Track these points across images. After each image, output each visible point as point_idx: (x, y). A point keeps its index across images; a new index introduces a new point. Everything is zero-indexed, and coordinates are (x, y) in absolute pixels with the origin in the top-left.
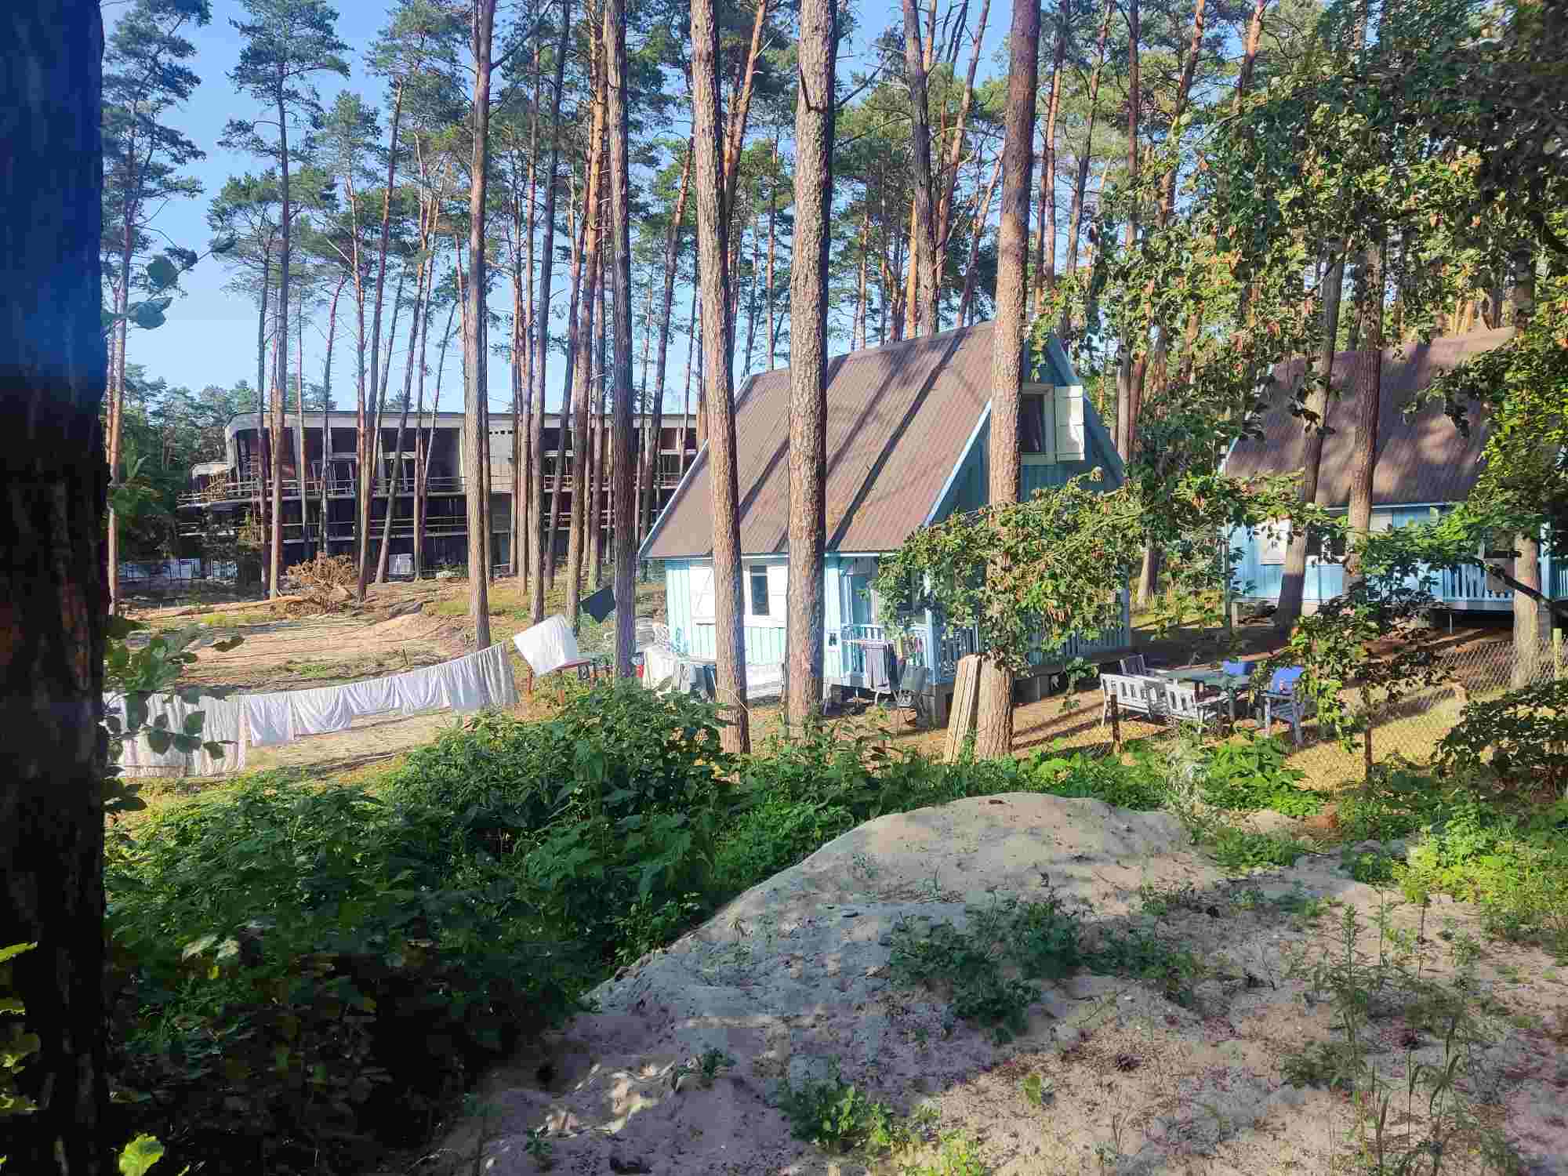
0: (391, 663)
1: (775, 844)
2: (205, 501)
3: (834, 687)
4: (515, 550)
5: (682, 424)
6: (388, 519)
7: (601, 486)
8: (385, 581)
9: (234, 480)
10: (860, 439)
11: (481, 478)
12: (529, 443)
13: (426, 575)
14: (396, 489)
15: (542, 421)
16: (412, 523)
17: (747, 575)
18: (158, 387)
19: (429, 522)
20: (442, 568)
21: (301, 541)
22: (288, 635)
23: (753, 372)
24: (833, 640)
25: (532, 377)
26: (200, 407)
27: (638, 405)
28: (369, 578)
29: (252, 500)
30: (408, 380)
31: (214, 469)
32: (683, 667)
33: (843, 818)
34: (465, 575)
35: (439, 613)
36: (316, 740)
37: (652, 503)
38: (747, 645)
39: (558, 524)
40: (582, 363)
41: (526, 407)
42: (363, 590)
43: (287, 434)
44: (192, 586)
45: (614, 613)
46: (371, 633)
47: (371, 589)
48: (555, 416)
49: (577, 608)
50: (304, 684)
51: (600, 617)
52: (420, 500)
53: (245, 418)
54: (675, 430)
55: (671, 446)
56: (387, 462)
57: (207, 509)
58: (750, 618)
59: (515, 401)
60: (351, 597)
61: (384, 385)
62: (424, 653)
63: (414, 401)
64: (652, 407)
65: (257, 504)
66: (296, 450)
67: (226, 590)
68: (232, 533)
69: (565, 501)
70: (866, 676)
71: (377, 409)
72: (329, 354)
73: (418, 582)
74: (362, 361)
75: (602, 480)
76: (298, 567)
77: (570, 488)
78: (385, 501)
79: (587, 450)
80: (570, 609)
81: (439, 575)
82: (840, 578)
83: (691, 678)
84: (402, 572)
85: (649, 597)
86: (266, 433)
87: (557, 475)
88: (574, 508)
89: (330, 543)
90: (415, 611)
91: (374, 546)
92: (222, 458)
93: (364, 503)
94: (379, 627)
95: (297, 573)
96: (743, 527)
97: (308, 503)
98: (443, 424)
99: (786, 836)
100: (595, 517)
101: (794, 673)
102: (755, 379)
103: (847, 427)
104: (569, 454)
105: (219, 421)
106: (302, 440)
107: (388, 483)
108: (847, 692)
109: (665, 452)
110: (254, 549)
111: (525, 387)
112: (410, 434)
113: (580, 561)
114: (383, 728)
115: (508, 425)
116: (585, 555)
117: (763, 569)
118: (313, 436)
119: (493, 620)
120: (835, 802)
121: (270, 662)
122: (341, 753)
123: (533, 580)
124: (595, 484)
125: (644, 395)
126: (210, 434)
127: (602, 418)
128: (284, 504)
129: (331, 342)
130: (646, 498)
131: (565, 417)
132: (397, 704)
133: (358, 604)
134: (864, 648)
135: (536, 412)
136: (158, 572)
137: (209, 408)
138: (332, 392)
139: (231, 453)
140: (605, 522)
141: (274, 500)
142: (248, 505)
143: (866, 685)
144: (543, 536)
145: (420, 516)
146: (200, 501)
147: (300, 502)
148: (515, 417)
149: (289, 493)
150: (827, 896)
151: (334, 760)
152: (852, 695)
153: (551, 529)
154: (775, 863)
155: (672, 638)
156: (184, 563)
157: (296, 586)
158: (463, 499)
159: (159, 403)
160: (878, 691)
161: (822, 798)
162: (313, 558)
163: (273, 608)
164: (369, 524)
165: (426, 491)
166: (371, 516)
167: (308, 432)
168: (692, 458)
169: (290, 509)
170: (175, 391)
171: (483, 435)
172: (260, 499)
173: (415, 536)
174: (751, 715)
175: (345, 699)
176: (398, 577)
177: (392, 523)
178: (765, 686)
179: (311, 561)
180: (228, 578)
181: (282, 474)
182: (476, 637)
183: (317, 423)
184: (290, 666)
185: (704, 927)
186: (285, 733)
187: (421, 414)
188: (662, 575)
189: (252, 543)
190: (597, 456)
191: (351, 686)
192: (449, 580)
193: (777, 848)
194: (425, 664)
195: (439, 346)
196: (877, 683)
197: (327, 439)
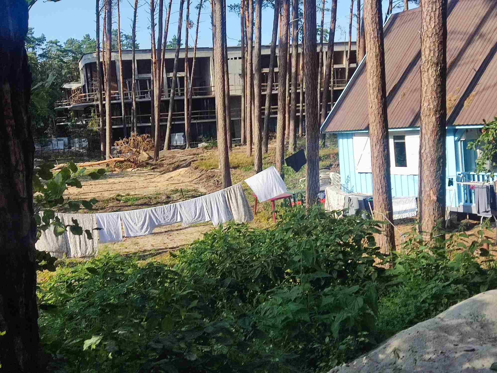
0: (175, 196)
1: (416, 306)
2: (69, 105)
3: (452, 213)
4: (244, 131)
5: (347, 48)
6: (170, 114)
7: (296, 89)
8: (169, 148)
9: (85, 92)
10: (469, 51)
11: (224, 86)
12: (251, 64)
13: (192, 146)
14: (174, 94)
15: (260, 50)
16: (183, 115)
17: (391, 142)
18: (42, 40)
19: (193, 114)
20: (201, 141)
21: (122, 126)
22: (116, 180)
23: (394, 12)
24: (451, 183)
25: (253, 24)
26: (65, 51)
27: (318, 38)
28: (160, 147)
29: (94, 103)
30: (180, 29)
31: (74, 86)
32: (350, 200)
33: (462, 292)
34: (215, 145)
35: (201, 168)
36: (134, 239)
37: (328, 100)
38: (393, 186)
39: (270, 113)
40: (284, 12)
41: (249, 42)
42: (157, 154)
43: (113, 64)
44: (64, 153)
45: (306, 166)
46: (162, 179)
47: (161, 153)
48: (267, 47)
49: (282, 163)
50: (127, 208)
51: (297, 168)
52: (188, 100)
53: (89, 56)
54: (342, 52)
55: (340, 62)
56: (168, 79)
57: (71, 109)
58: (394, 169)
59: (243, 38)
60: (150, 158)
61: (166, 33)
62: (192, 191)
63: (183, 41)
64: (328, 38)
65: (97, 106)
66: (118, 74)
67: (82, 155)
68: (84, 123)
69: (274, 99)
70: (474, 205)
71: (162, 48)
72: (135, 16)
73: (188, 150)
74: (153, 19)
75: (297, 86)
76: (121, 141)
77: (278, 91)
78: (167, 102)
79: (287, 66)
80: (278, 164)
81: (200, 145)
82: (456, 142)
83: (356, 206)
84: (178, 144)
85: (327, 157)
86: (101, 64)
87: (269, 83)
88: (279, 103)
89: (138, 127)
90: (186, 166)
91: (162, 129)
92: (76, 79)
93: (156, 104)
94: (167, 176)
95: (120, 145)
96: (390, 110)
97: (125, 104)
98: (200, 55)
99: (424, 302)
100: (293, 107)
101: (426, 202)
102: (396, 16)
103: (460, 44)
104: (276, 70)
105: (75, 59)
106: (121, 67)
107: (169, 91)
108: (460, 216)
109: (336, 66)
110: (96, 132)
111: (249, 30)
112: (181, 61)
113: (284, 134)
114: (172, 233)
115: (239, 54)
116: (286, 132)
117: (403, 137)
118: (127, 65)
119: (232, 171)
120: (457, 282)
121: (107, 195)
122: (149, 248)
123: (255, 147)
124: (292, 88)
125: (322, 31)
126: (71, 66)
127: (297, 46)
128: (112, 106)
129: (136, 9)
130: (324, 96)
131: (273, 47)
132: (179, 220)
133: (154, 162)
134: (473, 187)
135: (256, 46)
136: (46, 145)
137: (69, 51)
138: (136, 38)
139: (82, 76)
140: (298, 111)
141: (107, 103)
142: (93, 106)
143: (474, 211)
144: (261, 121)
145: (188, 110)
146: (67, 105)
147: (120, 104)
148: (243, 48)
149: (114, 99)
150: (453, 338)
151: (145, 251)
152: (465, 218)
153: (265, 117)
154: (416, 317)
155: (343, 182)
156: (59, 140)
157: (120, 152)
158: (213, 100)
159: (43, 49)
160: (482, 215)
161: (447, 279)
162: (128, 136)
163: (108, 165)
164: (159, 116)
165: (192, 95)
166: (160, 111)
167: (123, 62)
168: (355, 69)
169: (115, 108)
170: (51, 42)
171: (225, 60)
172: (99, 102)
173: (186, 122)
174: (396, 228)
175: (150, 217)
176: (176, 147)
177: (172, 115)
178: (405, 211)
179: (128, 138)
180: (83, 148)
181: (111, 88)
182: (223, 181)
183: (128, 57)
184: (119, 198)
185: (373, 353)
186: (118, 235)
187: (187, 49)
188: (336, 144)
189: (95, 128)
190: (293, 70)
191: (153, 208)
192: (206, 148)
193: (418, 309)
194: (194, 197)
195: (197, 7)
196: (482, 209)
197: (135, 66)
